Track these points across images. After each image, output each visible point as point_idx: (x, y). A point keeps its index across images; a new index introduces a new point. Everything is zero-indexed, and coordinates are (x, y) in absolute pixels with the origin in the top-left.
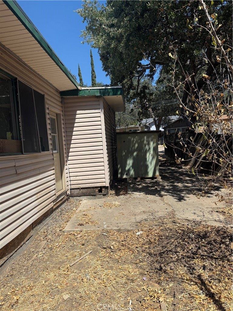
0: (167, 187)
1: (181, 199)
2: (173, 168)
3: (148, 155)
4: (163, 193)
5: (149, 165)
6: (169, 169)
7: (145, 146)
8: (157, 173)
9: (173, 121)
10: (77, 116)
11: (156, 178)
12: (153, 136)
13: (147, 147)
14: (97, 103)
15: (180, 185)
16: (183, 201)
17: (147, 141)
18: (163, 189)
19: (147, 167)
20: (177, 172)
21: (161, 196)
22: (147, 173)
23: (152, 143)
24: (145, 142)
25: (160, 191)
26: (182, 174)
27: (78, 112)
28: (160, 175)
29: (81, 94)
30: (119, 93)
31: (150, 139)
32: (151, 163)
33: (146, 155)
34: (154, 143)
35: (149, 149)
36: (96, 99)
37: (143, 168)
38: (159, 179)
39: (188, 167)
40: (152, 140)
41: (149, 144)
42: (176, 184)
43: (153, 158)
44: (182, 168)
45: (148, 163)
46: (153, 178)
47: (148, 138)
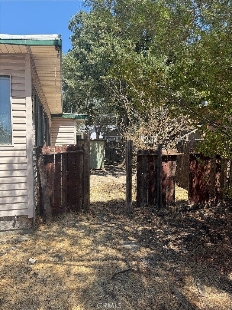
0: (109, 173)
1: (116, 177)
2: (111, 166)
3: (98, 154)
4: (107, 175)
5: (98, 161)
6: (109, 166)
7: (96, 149)
8: (103, 166)
9: (111, 130)
10: (60, 129)
11: (102, 169)
12: (101, 143)
13: (97, 150)
14: (73, 122)
15: (116, 172)
16: (117, 178)
17: (97, 146)
18: (107, 174)
19: (96, 162)
20: (114, 167)
21: (106, 176)
22: (96, 166)
23: (100, 147)
24: (96, 146)
25: (106, 175)
26: (117, 168)
27: (61, 126)
28: (105, 168)
29: (64, 116)
30: (86, 118)
31: (99, 145)
32: (99, 160)
33: (97, 154)
34: (102, 147)
35: (99, 151)
36: (72, 120)
37: (94, 163)
38: (104, 170)
39: (122, 165)
40: (101, 146)
41: (98, 148)
42: (114, 172)
43: (101, 157)
44: (117, 165)
45: (98, 160)
46: (100, 169)
47: (98, 144)
